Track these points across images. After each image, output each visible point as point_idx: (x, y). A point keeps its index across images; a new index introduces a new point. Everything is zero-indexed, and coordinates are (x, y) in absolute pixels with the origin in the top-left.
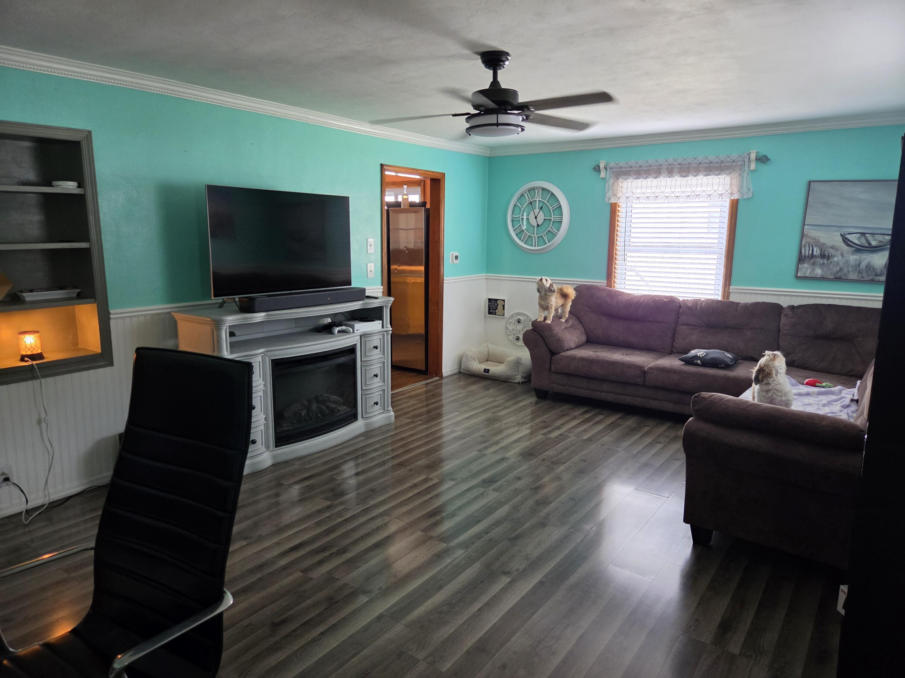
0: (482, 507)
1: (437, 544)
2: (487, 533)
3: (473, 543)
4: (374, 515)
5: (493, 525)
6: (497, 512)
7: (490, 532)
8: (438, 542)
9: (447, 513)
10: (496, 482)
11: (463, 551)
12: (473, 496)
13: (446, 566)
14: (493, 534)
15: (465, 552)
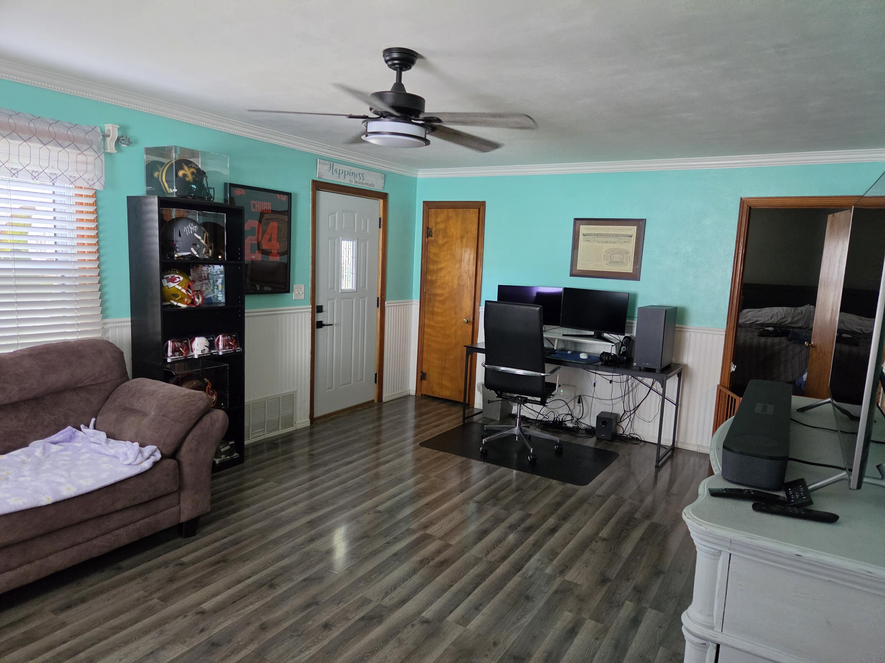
0: (387, 575)
1: (435, 532)
2: (388, 543)
3: (402, 533)
4: (506, 563)
5: (380, 551)
6: (372, 567)
7: (385, 543)
8: (434, 534)
9: (429, 565)
10: (362, 619)
11: (411, 527)
12: (399, 589)
13: (425, 516)
14: (383, 541)
15: (409, 526)
